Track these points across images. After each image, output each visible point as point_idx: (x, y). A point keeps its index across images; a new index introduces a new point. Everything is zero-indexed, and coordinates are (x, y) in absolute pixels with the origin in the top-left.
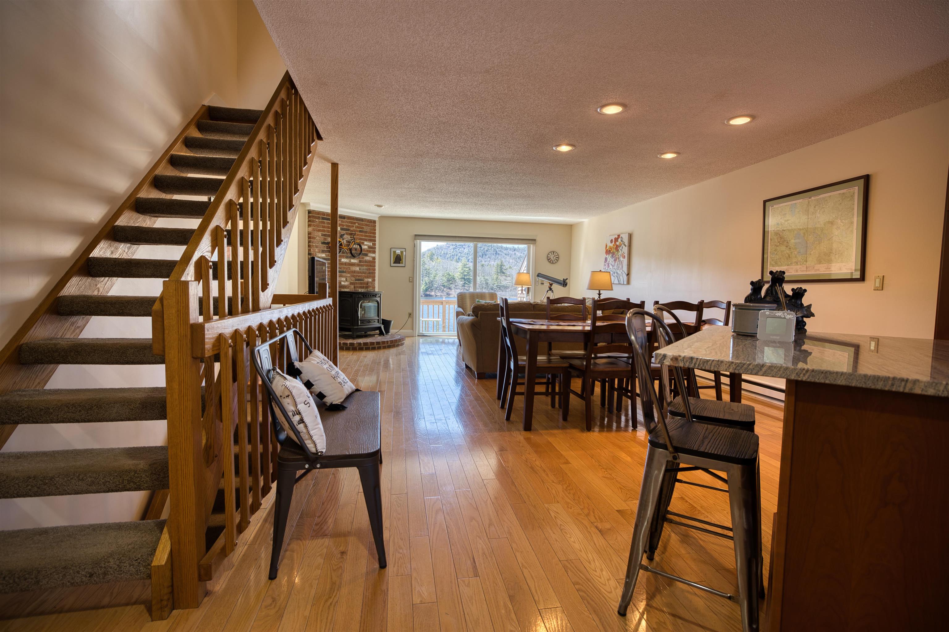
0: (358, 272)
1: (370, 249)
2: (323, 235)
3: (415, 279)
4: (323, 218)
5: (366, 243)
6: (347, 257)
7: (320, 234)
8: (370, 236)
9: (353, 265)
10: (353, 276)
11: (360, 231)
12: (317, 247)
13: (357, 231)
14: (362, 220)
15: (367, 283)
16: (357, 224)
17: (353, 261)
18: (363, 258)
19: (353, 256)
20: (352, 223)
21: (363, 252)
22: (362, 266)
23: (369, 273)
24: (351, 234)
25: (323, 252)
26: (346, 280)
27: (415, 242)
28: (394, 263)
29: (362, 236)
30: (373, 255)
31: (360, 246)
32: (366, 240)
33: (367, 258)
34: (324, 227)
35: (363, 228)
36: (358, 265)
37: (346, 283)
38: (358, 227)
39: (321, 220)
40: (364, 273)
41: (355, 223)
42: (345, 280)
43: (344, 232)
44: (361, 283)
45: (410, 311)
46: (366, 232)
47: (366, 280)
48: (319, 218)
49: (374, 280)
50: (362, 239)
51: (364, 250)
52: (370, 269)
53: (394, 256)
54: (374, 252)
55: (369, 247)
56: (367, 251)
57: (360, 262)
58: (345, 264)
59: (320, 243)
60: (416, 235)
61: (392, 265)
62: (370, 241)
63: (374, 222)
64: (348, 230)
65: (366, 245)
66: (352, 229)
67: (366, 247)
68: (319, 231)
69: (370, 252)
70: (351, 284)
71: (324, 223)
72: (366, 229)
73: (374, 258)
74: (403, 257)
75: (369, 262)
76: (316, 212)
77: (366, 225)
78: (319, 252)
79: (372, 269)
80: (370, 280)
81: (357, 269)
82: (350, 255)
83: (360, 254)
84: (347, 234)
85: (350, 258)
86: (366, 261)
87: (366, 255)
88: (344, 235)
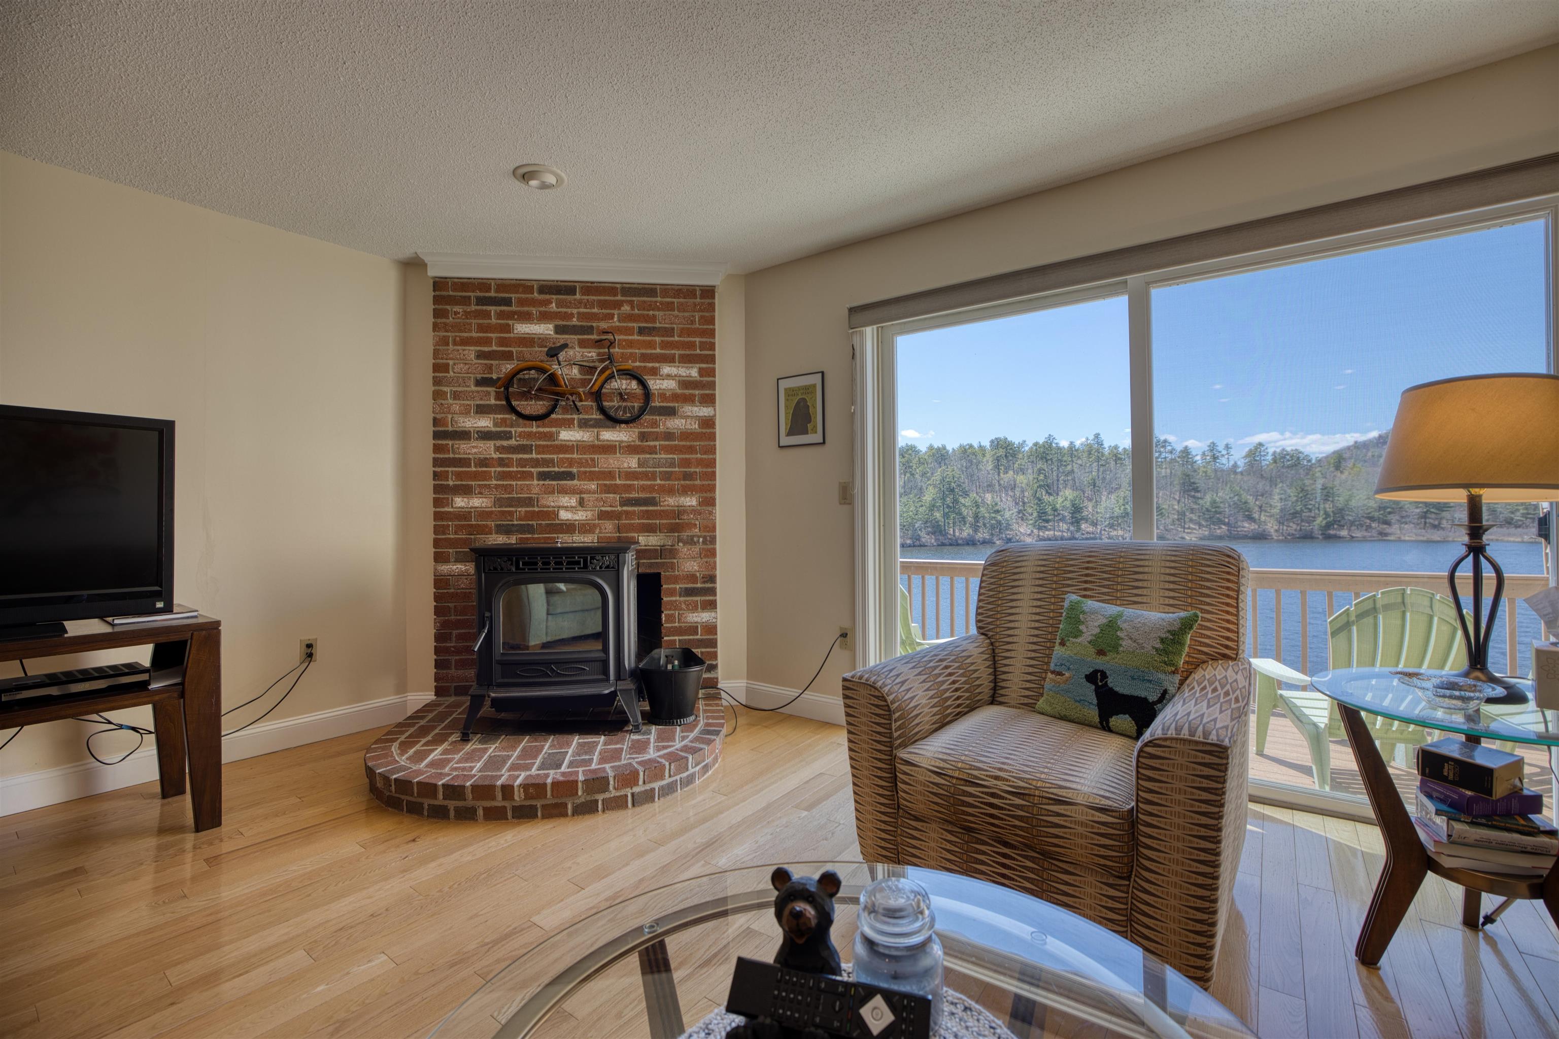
0: (631, 475)
1: (687, 392)
2: (480, 355)
3: (857, 490)
4: (481, 301)
5: (666, 369)
6: (584, 424)
7: (470, 352)
8: (692, 346)
9: (609, 449)
10: (609, 489)
11: (641, 331)
12: (456, 396)
13: (628, 331)
14: (648, 290)
15: (679, 512)
16: (626, 308)
17: (609, 435)
18: (655, 424)
19: (612, 420)
20: (603, 305)
21: (656, 403)
22: (652, 451)
23: (687, 476)
24: (598, 343)
25: (482, 410)
26: (581, 503)
27: (856, 340)
28: (790, 433)
29: (651, 345)
30: (705, 411)
31: (642, 384)
32: (670, 360)
33: (675, 424)
34: (481, 328)
35: (653, 319)
36: (631, 449)
37: (581, 516)
38: (630, 318)
39: (473, 308)
40: (667, 476)
41: (618, 305)
42: (573, 501)
43: (573, 338)
44: (648, 515)
45: (846, 624)
46: (669, 332)
47: (671, 501)
48: (466, 301)
49: (710, 502)
50: (645, 358)
51: (663, 396)
52: (686, 463)
53: (786, 407)
54: (709, 400)
55: (686, 384)
56: (675, 397)
57: (643, 436)
58: (581, 447)
59: (472, 382)
60: (852, 311)
61: (785, 441)
62: (687, 360)
63: (709, 292)
64: (589, 330)
65: (669, 376)
66: (604, 325)
67: (669, 385)
68: (466, 342)
69: (689, 399)
70: (603, 515)
71: (487, 315)
72: (662, 319)
73: (708, 423)
74: (815, 407)
75: (686, 435)
76: (454, 284)
77: (669, 307)
78: (466, 412)
79: (700, 462)
80: (691, 501)
81: (632, 462)
82: (596, 416)
83: (642, 411)
84: (583, 344)
85: (597, 424)
86: (669, 436)
87: (671, 412)
88: (565, 346)
